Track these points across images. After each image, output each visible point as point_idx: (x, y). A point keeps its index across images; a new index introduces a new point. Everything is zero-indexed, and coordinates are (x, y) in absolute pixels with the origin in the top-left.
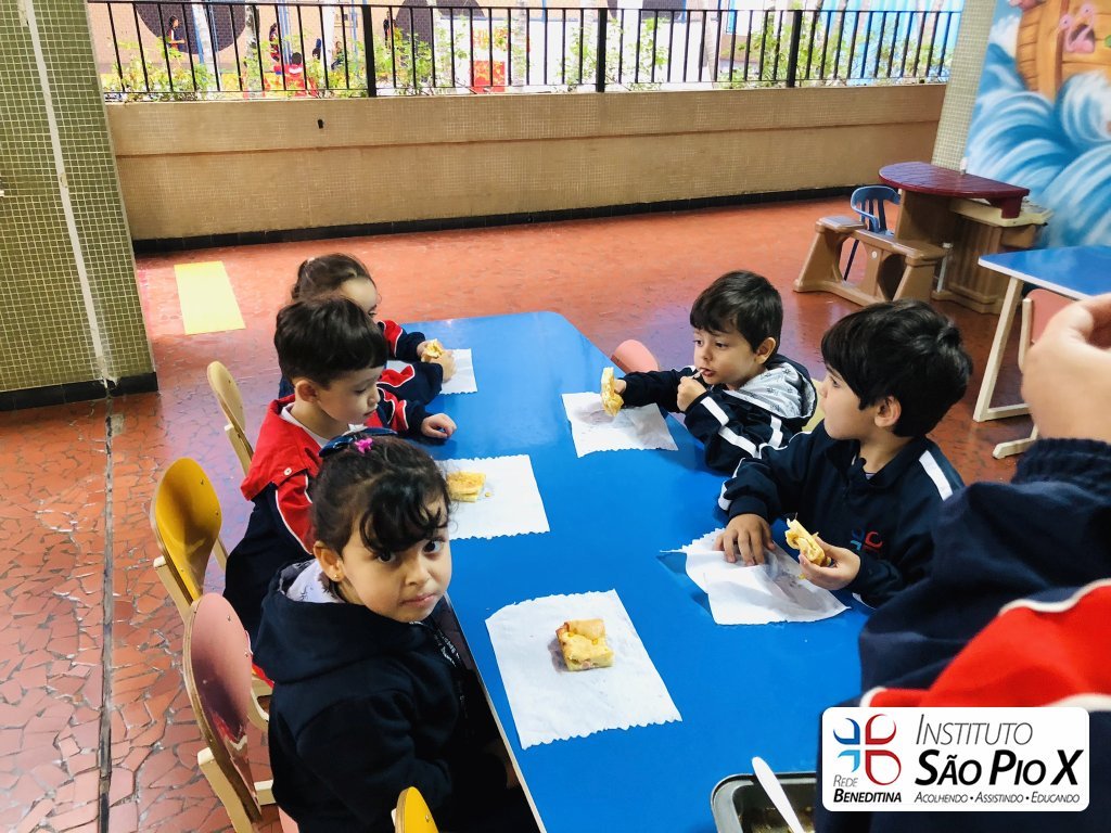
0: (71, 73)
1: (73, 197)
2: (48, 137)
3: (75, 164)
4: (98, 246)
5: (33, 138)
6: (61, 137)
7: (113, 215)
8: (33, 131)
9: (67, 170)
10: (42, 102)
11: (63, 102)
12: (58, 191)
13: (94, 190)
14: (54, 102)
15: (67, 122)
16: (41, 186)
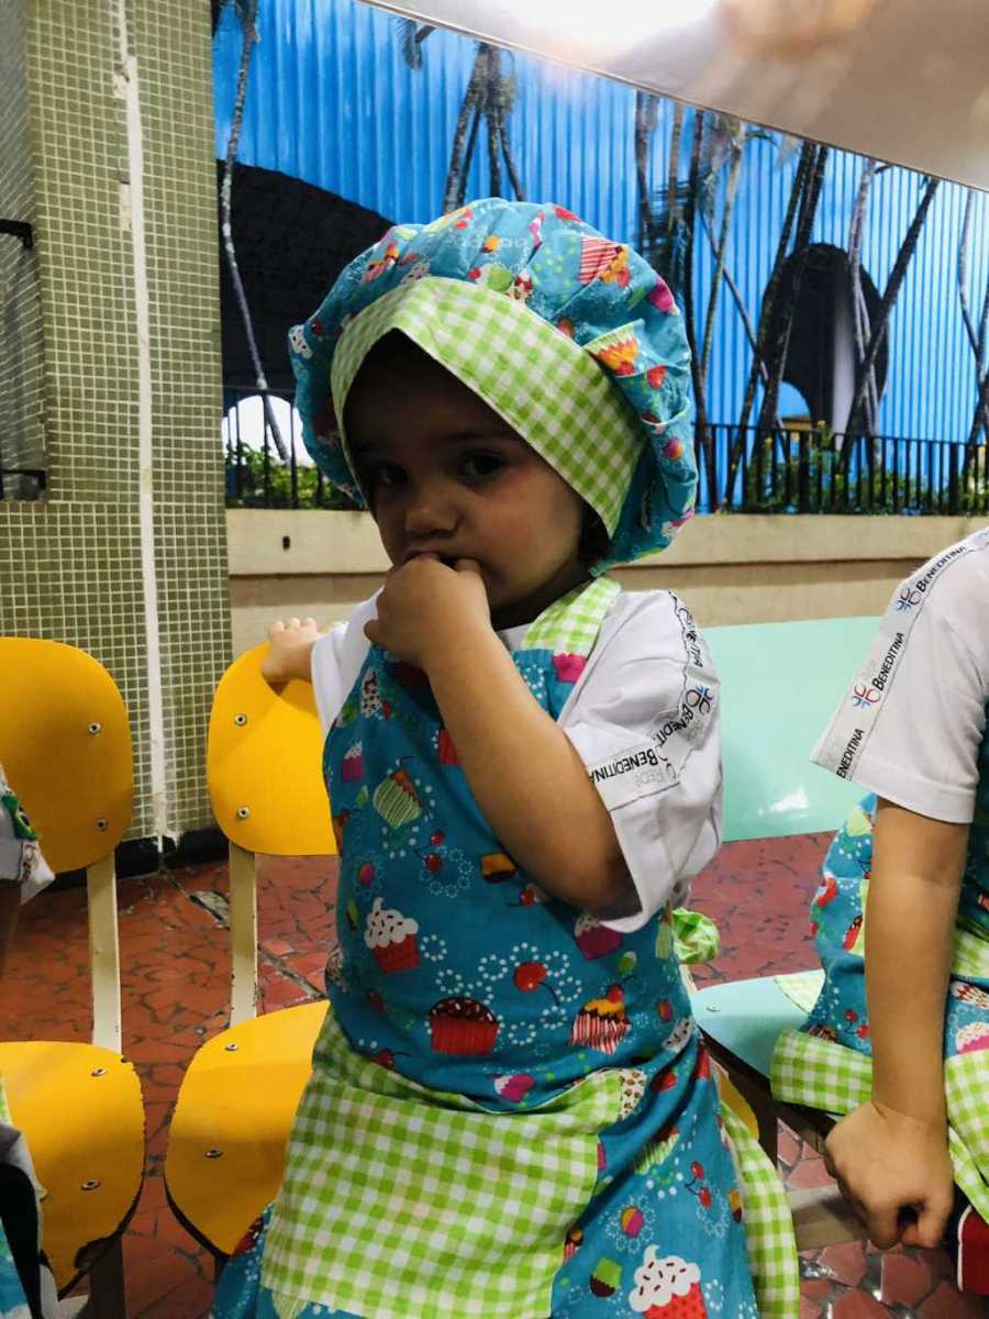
0: (184, 311)
1: (157, 509)
2: (135, 409)
3: (167, 454)
4: (183, 595)
5: (112, 407)
6: (155, 409)
7: (212, 542)
8: (112, 396)
9: (156, 464)
10: (135, 352)
11: (165, 354)
12: (136, 498)
13: (190, 499)
14: (153, 354)
15: (167, 389)
16: (113, 487)
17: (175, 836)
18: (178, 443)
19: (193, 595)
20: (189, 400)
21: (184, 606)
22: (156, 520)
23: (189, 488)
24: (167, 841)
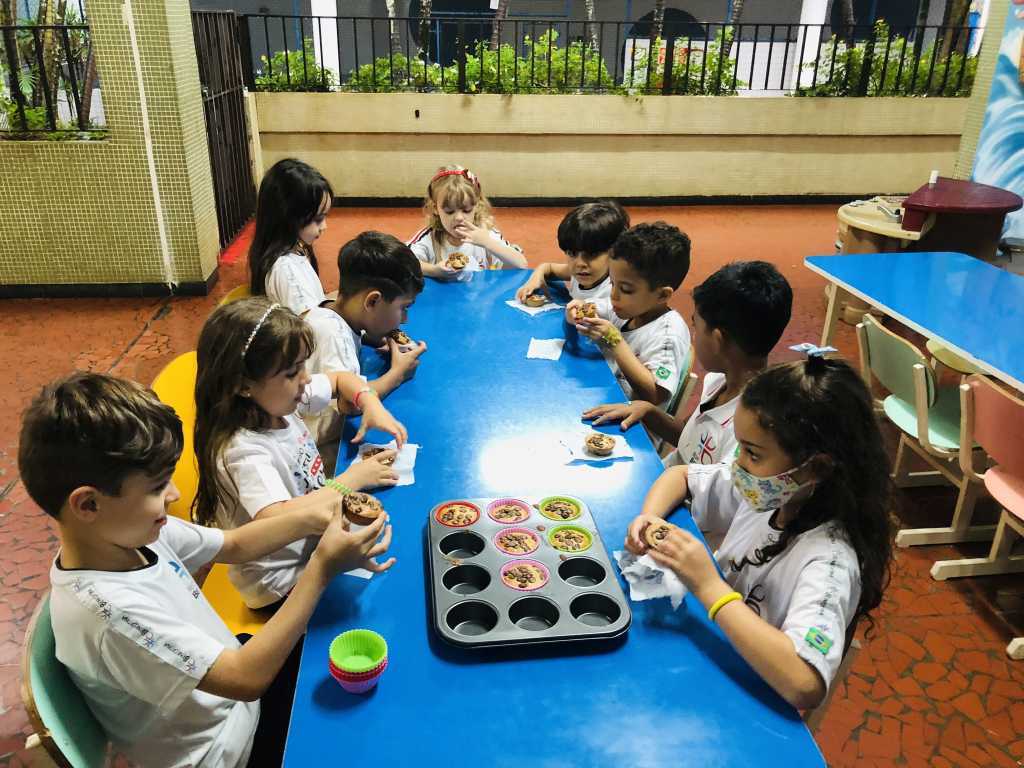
0: (156, 59)
1: (154, 147)
2: (139, 104)
3: (156, 124)
4: (169, 184)
5: (129, 104)
6: (148, 104)
7: (180, 162)
8: (129, 99)
9: (151, 128)
10: (136, 79)
11: (150, 79)
12: (144, 143)
13: (168, 143)
14: (144, 79)
15: (152, 94)
16: (133, 138)
17: (176, 283)
18: (160, 119)
19: (174, 184)
20: (163, 99)
21: (170, 189)
22: (154, 152)
23: (167, 138)
24: (173, 285)
